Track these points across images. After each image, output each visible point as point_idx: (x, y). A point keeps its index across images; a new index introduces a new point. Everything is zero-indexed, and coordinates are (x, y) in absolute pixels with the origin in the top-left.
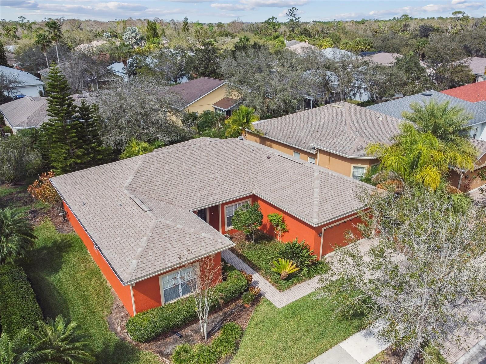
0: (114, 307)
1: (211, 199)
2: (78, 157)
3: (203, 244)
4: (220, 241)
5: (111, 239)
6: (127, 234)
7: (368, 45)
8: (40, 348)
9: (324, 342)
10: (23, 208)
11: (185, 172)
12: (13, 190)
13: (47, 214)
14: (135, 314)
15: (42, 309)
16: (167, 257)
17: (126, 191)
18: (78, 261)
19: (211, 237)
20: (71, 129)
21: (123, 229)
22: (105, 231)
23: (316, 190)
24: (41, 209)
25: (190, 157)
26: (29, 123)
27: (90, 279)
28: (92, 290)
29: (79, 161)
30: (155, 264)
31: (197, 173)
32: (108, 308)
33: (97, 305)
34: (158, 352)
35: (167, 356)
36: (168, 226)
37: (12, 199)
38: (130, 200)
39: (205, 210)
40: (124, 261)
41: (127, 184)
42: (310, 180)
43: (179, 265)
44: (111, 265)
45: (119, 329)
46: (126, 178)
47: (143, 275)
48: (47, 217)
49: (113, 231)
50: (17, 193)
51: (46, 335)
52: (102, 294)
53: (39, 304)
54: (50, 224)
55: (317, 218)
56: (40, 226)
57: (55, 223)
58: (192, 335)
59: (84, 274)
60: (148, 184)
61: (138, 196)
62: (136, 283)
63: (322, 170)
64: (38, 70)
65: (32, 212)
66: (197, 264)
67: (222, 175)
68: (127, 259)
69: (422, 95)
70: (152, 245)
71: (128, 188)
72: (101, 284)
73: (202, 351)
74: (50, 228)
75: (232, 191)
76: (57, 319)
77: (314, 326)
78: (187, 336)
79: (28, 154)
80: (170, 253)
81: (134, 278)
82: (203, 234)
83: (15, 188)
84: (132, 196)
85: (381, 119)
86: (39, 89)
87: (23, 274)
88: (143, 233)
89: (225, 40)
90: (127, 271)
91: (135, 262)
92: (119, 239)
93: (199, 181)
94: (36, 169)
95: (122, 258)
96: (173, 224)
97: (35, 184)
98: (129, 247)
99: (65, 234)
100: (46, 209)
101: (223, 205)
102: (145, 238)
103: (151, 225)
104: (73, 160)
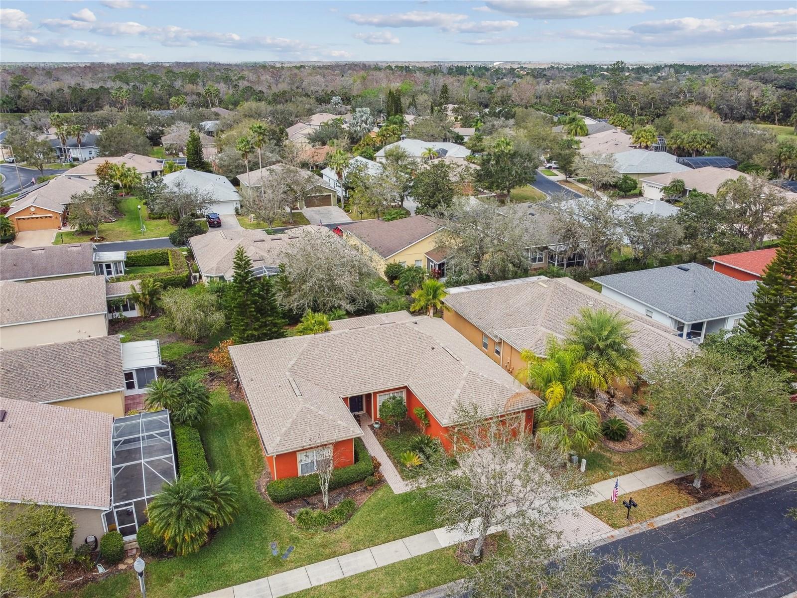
0: (264, 472)
1: (363, 387)
2: (255, 329)
3: (337, 431)
4: (352, 429)
5: (266, 416)
6: (278, 414)
7: (708, 143)
8: (204, 490)
9: (421, 526)
10: (203, 369)
11: (345, 357)
12: (196, 348)
13: (223, 378)
14: (276, 479)
15: (209, 466)
16: (304, 438)
17: (287, 373)
18: (243, 430)
19: (346, 425)
20: (251, 304)
21: (276, 409)
22: (263, 409)
23: (458, 391)
24: (219, 372)
25: (354, 341)
26: (218, 269)
27: (249, 447)
28: (249, 457)
29: (256, 333)
30: (294, 442)
31: (357, 359)
32: (259, 473)
33: (250, 469)
34: (288, 512)
35: (294, 516)
36: (311, 411)
37: (194, 358)
38: (288, 383)
39: (362, 396)
40: (271, 437)
41: (289, 366)
42: (458, 379)
43: (308, 447)
44: (262, 438)
45: (263, 490)
46: (290, 360)
47: (283, 449)
48: (223, 382)
49: (269, 410)
50: (199, 352)
51: (208, 483)
52: (256, 461)
53: (207, 462)
54: (225, 390)
55: (447, 419)
56: (216, 391)
57: (229, 390)
58: (317, 504)
59: (245, 442)
60: (308, 367)
61: (297, 379)
62: (277, 455)
63: (473, 371)
64: (238, 173)
65: (211, 374)
66: (331, 446)
67: (380, 363)
68: (274, 435)
69: (678, 268)
70: (294, 427)
71: (290, 370)
72: (257, 452)
73: (320, 516)
74: (224, 393)
75: (386, 381)
76: (216, 473)
77: (418, 513)
78: (314, 504)
79: (213, 314)
80: (308, 435)
81: (275, 451)
82: (339, 422)
83: (198, 346)
84: (291, 379)
85: (592, 306)
86: (235, 206)
87: (198, 435)
88: (290, 415)
89: (495, 123)
90: (272, 445)
91: (279, 438)
92: (272, 417)
93: (356, 368)
94: (218, 331)
95: (270, 434)
96: (316, 410)
97: (215, 350)
98: (278, 425)
99: (236, 402)
100: (223, 373)
101: (375, 394)
102: (291, 420)
103: (298, 409)
104: (250, 332)
